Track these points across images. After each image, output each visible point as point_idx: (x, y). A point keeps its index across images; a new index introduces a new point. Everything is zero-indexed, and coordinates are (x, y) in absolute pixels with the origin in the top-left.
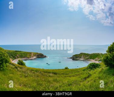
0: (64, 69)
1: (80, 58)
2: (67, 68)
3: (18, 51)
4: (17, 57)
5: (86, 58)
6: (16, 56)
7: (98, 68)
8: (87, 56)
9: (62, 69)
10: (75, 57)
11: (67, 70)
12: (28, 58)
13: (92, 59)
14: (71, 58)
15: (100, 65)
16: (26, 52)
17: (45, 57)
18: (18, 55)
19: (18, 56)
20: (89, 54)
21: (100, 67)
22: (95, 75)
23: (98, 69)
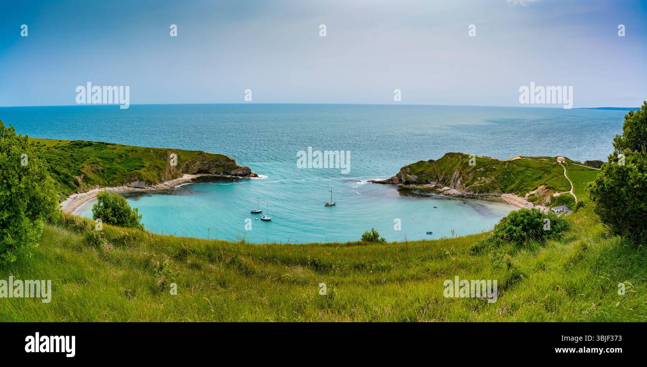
0: (359, 244)
1: (445, 182)
2: (375, 236)
3: (90, 144)
4: (87, 180)
5: (476, 184)
6: (79, 173)
7: (559, 239)
8: (483, 174)
9: (349, 245)
10: (413, 178)
11: (374, 246)
12: (149, 183)
13: (511, 191)
14: (390, 182)
15: (566, 228)
16: (134, 150)
17: (247, 174)
18: (86, 168)
19: (91, 175)
20: (496, 162)
21: (568, 235)
22: (547, 279)
23: (557, 244)
